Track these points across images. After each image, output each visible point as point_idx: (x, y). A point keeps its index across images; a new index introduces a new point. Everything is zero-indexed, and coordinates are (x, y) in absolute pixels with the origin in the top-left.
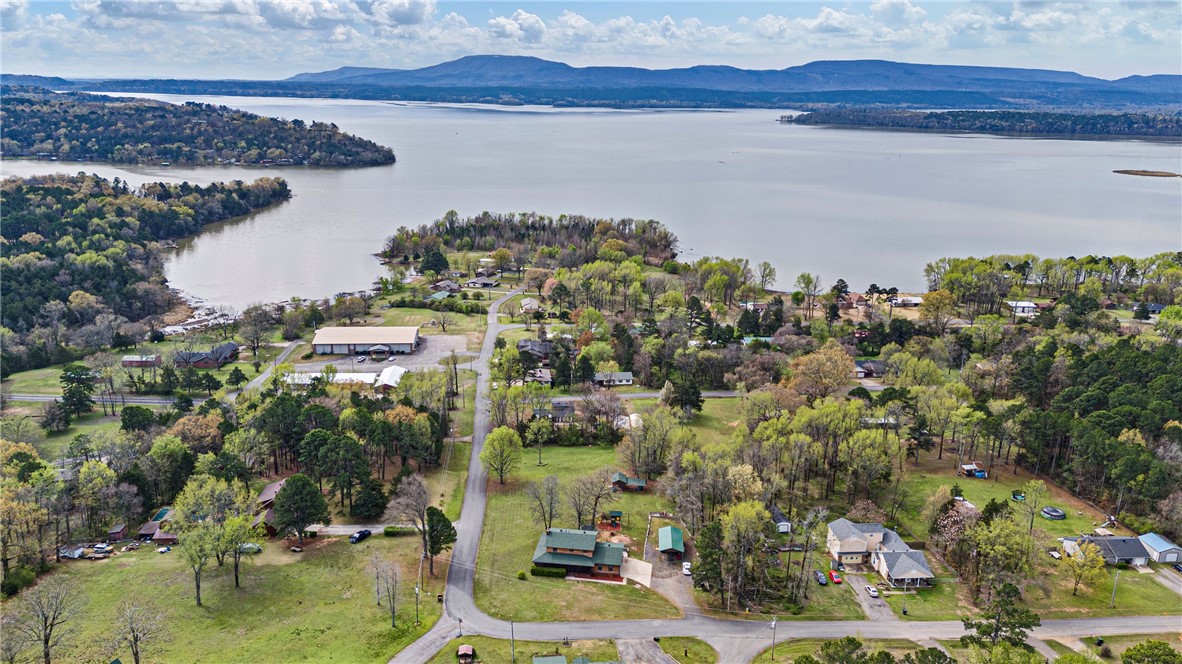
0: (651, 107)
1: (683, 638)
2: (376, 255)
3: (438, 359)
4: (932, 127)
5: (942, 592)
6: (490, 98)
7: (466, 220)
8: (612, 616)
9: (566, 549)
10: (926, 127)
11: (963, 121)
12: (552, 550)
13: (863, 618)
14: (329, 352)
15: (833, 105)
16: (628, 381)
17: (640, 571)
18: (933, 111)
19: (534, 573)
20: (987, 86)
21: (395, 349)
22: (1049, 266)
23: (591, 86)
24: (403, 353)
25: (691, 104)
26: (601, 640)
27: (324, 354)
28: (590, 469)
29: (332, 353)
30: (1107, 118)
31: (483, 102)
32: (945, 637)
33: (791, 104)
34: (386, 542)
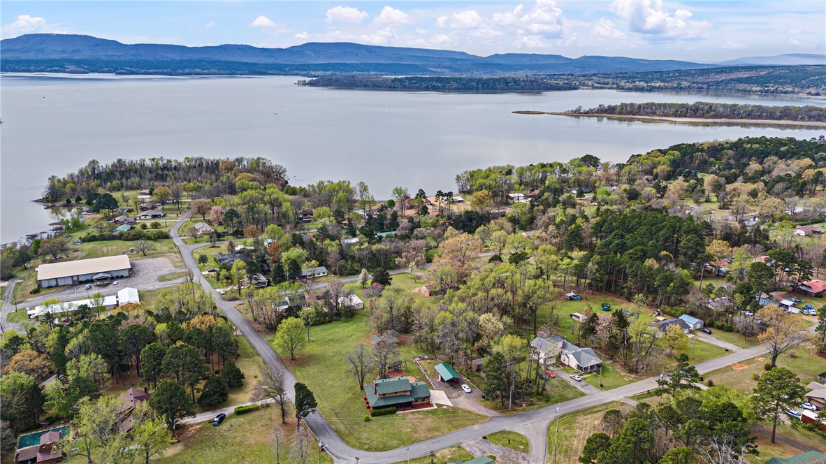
0: (197, 74)
1: (498, 433)
2: (36, 201)
3: (156, 278)
4: (397, 88)
5: (608, 370)
6: (57, 68)
7: (105, 167)
8: (446, 430)
9: (392, 393)
10: (394, 87)
11: (415, 83)
12: (382, 396)
13: (583, 395)
14: (55, 285)
15: (328, 73)
16: (324, 273)
17: (439, 397)
18: (396, 77)
19: (373, 415)
20: (417, 61)
21: (115, 275)
22: (522, 171)
23: (142, 58)
24: (122, 277)
25: (228, 72)
26: (452, 447)
27: (50, 287)
28: (349, 337)
29: (57, 286)
30: (495, 80)
31: (51, 71)
32: (631, 394)
33: (299, 72)
34: (241, 419)
